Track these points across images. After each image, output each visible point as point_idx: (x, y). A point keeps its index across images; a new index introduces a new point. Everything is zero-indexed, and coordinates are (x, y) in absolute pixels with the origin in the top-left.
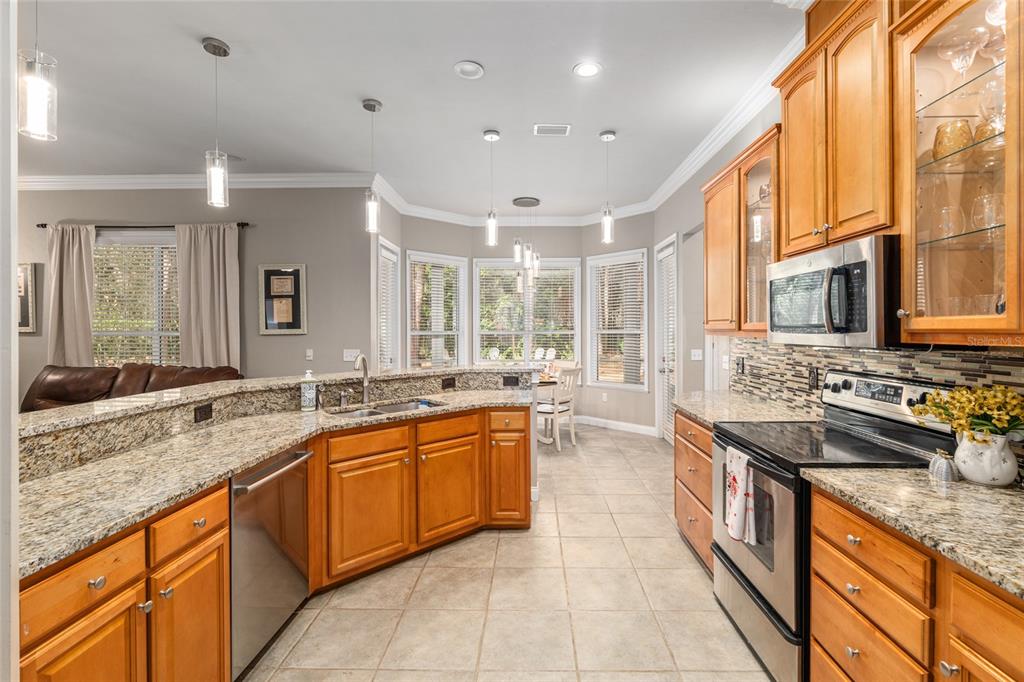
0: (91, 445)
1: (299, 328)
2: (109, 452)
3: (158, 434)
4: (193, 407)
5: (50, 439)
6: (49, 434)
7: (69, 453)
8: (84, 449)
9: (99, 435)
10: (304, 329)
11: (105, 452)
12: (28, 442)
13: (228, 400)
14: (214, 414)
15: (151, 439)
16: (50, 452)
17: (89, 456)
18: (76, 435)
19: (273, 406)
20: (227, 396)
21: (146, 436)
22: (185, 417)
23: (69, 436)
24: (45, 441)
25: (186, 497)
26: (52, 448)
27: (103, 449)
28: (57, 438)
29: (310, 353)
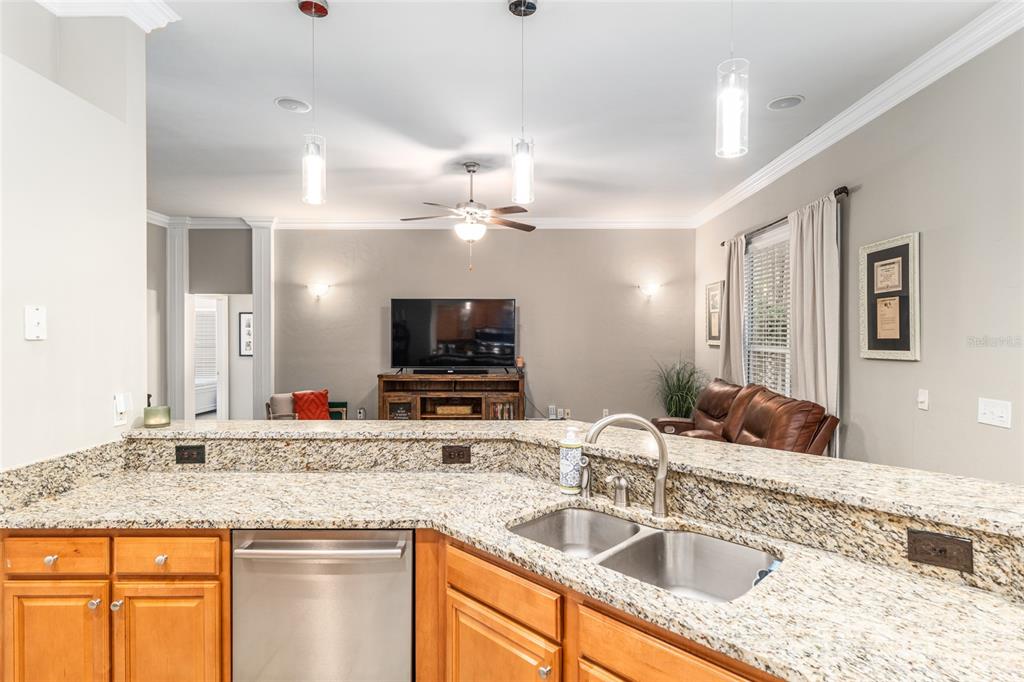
0: (318, 457)
1: (907, 348)
2: (335, 468)
3: (390, 464)
4: (439, 445)
5: (284, 444)
6: (282, 440)
7: (298, 460)
8: (311, 460)
9: (325, 451)
10: (914, 353)
11: (331, 467)
12: (266, 443)
13: (502, 447)
14: (473, 459)
15: (382, 467)
16: (282, 454)
17: (315, 466)
18: (304, 446)
19: (547, 470)
20: (497, 440)
21: (376, 464)
22: (428, 454)
23: (298, 445)
24: (279, 445)
25: (141, 527)
26: (285, 452)
27: (329, 464)
28: (288, 445)
29: (923, 396)
